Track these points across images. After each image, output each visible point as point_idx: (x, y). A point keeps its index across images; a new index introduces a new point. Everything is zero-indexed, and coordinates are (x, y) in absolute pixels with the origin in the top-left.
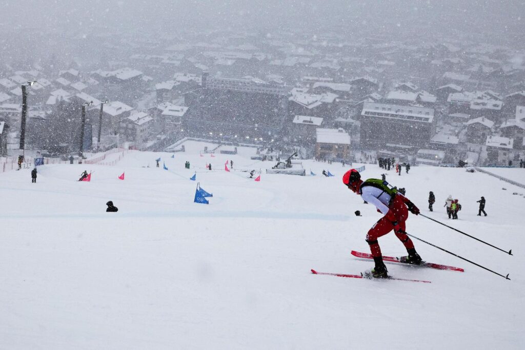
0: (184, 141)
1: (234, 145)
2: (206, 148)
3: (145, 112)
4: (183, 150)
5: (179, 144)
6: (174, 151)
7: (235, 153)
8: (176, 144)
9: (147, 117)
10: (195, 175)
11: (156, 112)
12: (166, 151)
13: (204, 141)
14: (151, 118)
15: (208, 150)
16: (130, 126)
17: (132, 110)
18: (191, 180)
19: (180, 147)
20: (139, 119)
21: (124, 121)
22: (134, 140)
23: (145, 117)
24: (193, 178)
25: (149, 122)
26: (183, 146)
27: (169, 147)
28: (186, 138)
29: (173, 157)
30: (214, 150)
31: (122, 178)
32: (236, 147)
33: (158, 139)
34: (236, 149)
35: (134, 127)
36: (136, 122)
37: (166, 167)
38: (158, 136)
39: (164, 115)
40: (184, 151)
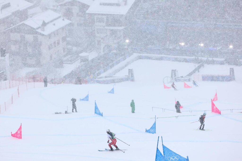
0: (133, 61)
1: (229, 63)
2: (174, 72)
3: (55, 10)
4: (130, 77)
5: (123, 68)
6: (113, 81)
7: (230, 78)
8: (116, 67)
9: (60, 20)
10: (155, 124)
11: (75, 10)
12: (99, 82)
13: (169, 59)
14: (67, 22)
15: (179, 75)
16: (30, 38)
17: (30, 8)
18: (148, 134)
19: (124, 73)
20: (44, 24)
21: (18, 30)
22: (38, 64)
23: (57, 18)
24: (152, 130)
25: (63, 28)
26: (130, 71)
27: (103, 75)
28: (135, 55)
29: (112, 91)
30: (190, 74)
31: (18, 135)
32: (232, 67)
33: (82, 61)
34: (232, 70)
35: (36, 39)
36: (39, 31)
37: (101, 110)
38: (81, 55)
39: (90, 14)
40: (133, 80)
